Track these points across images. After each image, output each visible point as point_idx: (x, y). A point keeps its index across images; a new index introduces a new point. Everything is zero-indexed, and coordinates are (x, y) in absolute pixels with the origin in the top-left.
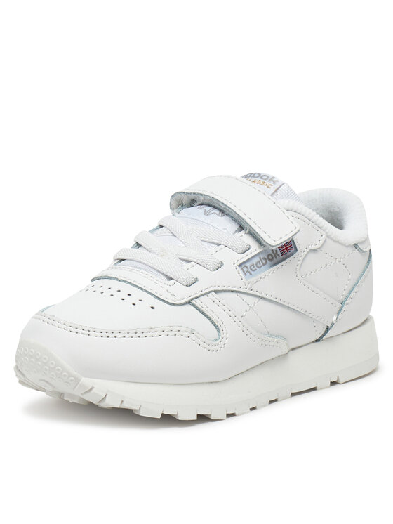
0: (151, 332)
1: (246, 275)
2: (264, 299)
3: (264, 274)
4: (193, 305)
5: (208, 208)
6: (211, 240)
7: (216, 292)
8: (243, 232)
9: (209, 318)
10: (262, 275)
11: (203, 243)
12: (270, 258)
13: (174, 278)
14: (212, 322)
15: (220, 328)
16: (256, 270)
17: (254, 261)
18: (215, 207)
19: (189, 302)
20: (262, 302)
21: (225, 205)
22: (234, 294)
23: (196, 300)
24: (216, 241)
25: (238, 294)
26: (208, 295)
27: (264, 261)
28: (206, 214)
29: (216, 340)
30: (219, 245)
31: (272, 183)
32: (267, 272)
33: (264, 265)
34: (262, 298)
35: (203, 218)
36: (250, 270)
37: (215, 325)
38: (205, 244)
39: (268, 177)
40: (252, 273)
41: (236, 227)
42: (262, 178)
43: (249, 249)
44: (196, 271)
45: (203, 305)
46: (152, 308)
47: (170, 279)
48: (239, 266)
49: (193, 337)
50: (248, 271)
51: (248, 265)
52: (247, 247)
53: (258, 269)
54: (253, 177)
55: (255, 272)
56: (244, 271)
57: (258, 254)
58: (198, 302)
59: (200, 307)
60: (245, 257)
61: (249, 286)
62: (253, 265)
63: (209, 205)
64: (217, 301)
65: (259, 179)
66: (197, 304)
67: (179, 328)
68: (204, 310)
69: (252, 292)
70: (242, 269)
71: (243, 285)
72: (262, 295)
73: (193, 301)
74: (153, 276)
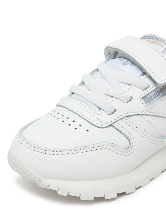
0: (86, 149)
1: (146, 103)
2: (158, 116)
3: (158, 101)
4: (113, 127)
5: (125, 60)
6: (125, 82)
7: (127, 117)
8: (145, 76)
9: (124, 135)
10: (157, 103)
11: (121, 83)
12: (162, 91)
13: (103, 108)
14: (125, 136)
15: (130, 139)
16: (153, 99)
17: (152, 94)
18: (129, 60)
19: (111, 125)
20: (156, 118)
21: (133, 58)
22: (139, 116)
23: (115, 123)
24: (128, 83)
25: (142, 116)
26: (123, 119)
27: (158, 94)
28: (124, 64)
29: (128, 148)
30: (130, 85)
31: (163, 44)
32: (159, 101)
33: (158, 95)
34: (156, 116)
35: (122, 67)
36: (149, 100)
37: (127, 138)
38: (122, 84)
39: (161, 39)
40: (151, 101)
41: (141, 73)
42: (157, 40)
43: (149, 87)
44: (115, 104)
45: (119, 126)
46: (87, 131)
47: (100, 109)
48: (143, 98)
49: (113, 149)
50: (148, 101)
51: (148, 97)
52: (147, 86)
53: (154, 99)
54: (152, 39)
55: (153, 100)
56: (145, 101)
57: (154, 90)
58: (116, 125)
59: (117, 128)
60: (146, 92)
61: (149, 110)
62: (151, 97)
63: (125, 58)
64: (128, 123)
65: (156, 40)
66: (116, 126)
67: (104, 144)
68: (120, 129)
69: (151, 114)
70: (144, 100)
71: (145, 110)
72: (157, 115)
73: (113, 125)
74: (89, 108)
